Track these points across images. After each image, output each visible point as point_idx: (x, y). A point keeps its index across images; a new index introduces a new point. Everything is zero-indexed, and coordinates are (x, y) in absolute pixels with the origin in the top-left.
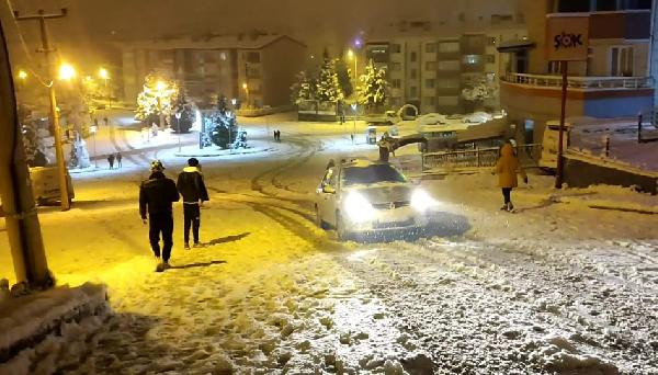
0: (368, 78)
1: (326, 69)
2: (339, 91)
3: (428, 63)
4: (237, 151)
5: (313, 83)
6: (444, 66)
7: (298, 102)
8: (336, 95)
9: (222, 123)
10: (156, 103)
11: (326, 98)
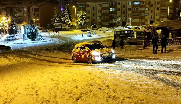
0: (80, 15)
1: (64, 13)
2: (69, 20)
3: (98, 11)
4: (39, 41)
5: (60, 18)
6: (104, 11)
7: (55, 24)
8: (68, 21)
9: (32, 30)
10: (2, 25)
11: (65, 23)
